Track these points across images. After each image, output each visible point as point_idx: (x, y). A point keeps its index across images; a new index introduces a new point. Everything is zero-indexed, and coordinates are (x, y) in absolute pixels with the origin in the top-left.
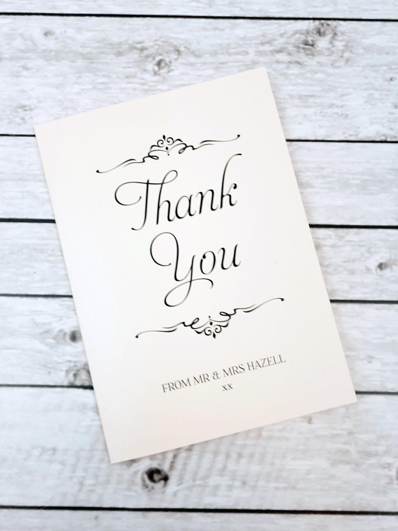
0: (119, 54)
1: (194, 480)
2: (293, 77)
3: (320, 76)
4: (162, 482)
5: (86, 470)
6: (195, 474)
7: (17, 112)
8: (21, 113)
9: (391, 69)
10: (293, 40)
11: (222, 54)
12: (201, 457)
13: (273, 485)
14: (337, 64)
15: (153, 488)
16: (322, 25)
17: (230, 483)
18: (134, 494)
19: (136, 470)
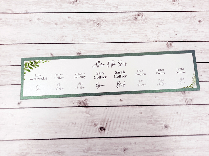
0: (88, 22)
1: (112, 130)
2: (132, 26)
3: (139, 26)
4: (104, 130)
5: (84, 128)
6: (112, 128)
8: (63, 38)
9: (157, 24)
10: (132, 17)
11: (114, 21)
12: (113, 124)
13: (132, 130)
14: (143, 23)
15: (101, 132)
16: (139, 13)
17: (121, 130)
18: (97, 134)
19: (97, 127)
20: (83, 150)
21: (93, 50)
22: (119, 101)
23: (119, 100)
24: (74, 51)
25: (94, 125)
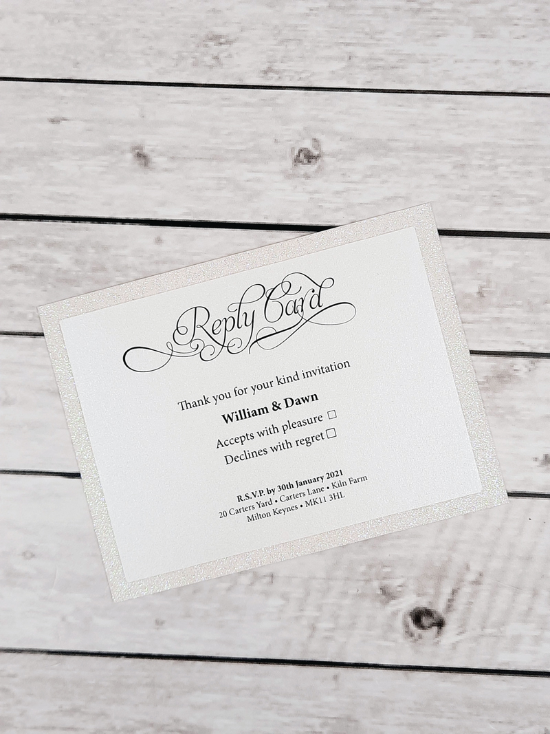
1: (483, 628)
4: (435, 629)
5: (320, 608)
6: (485, 618)
7: (206, 46)
8: (214, 48)
12: (494, 593)
15: (420, 637)
17: (537, 633)
18: (392, 644)
19: (394, 609)
20: (308, 726)
21: (396, 140)
22: (537, 463)
23: (536, 459)
24: (276, 141)
25: (379, 592)
